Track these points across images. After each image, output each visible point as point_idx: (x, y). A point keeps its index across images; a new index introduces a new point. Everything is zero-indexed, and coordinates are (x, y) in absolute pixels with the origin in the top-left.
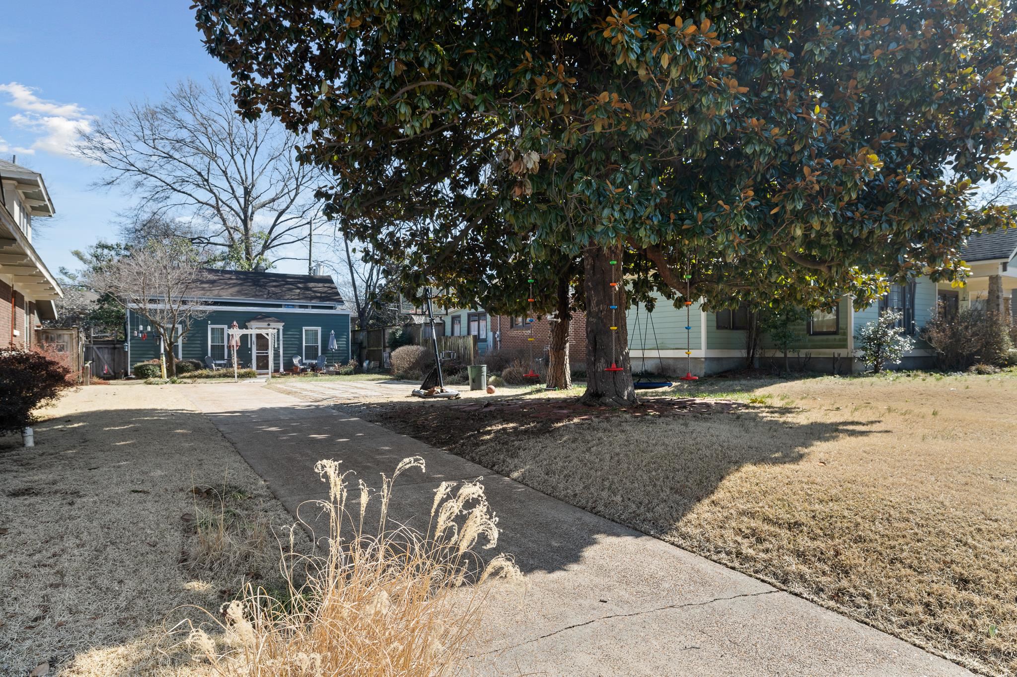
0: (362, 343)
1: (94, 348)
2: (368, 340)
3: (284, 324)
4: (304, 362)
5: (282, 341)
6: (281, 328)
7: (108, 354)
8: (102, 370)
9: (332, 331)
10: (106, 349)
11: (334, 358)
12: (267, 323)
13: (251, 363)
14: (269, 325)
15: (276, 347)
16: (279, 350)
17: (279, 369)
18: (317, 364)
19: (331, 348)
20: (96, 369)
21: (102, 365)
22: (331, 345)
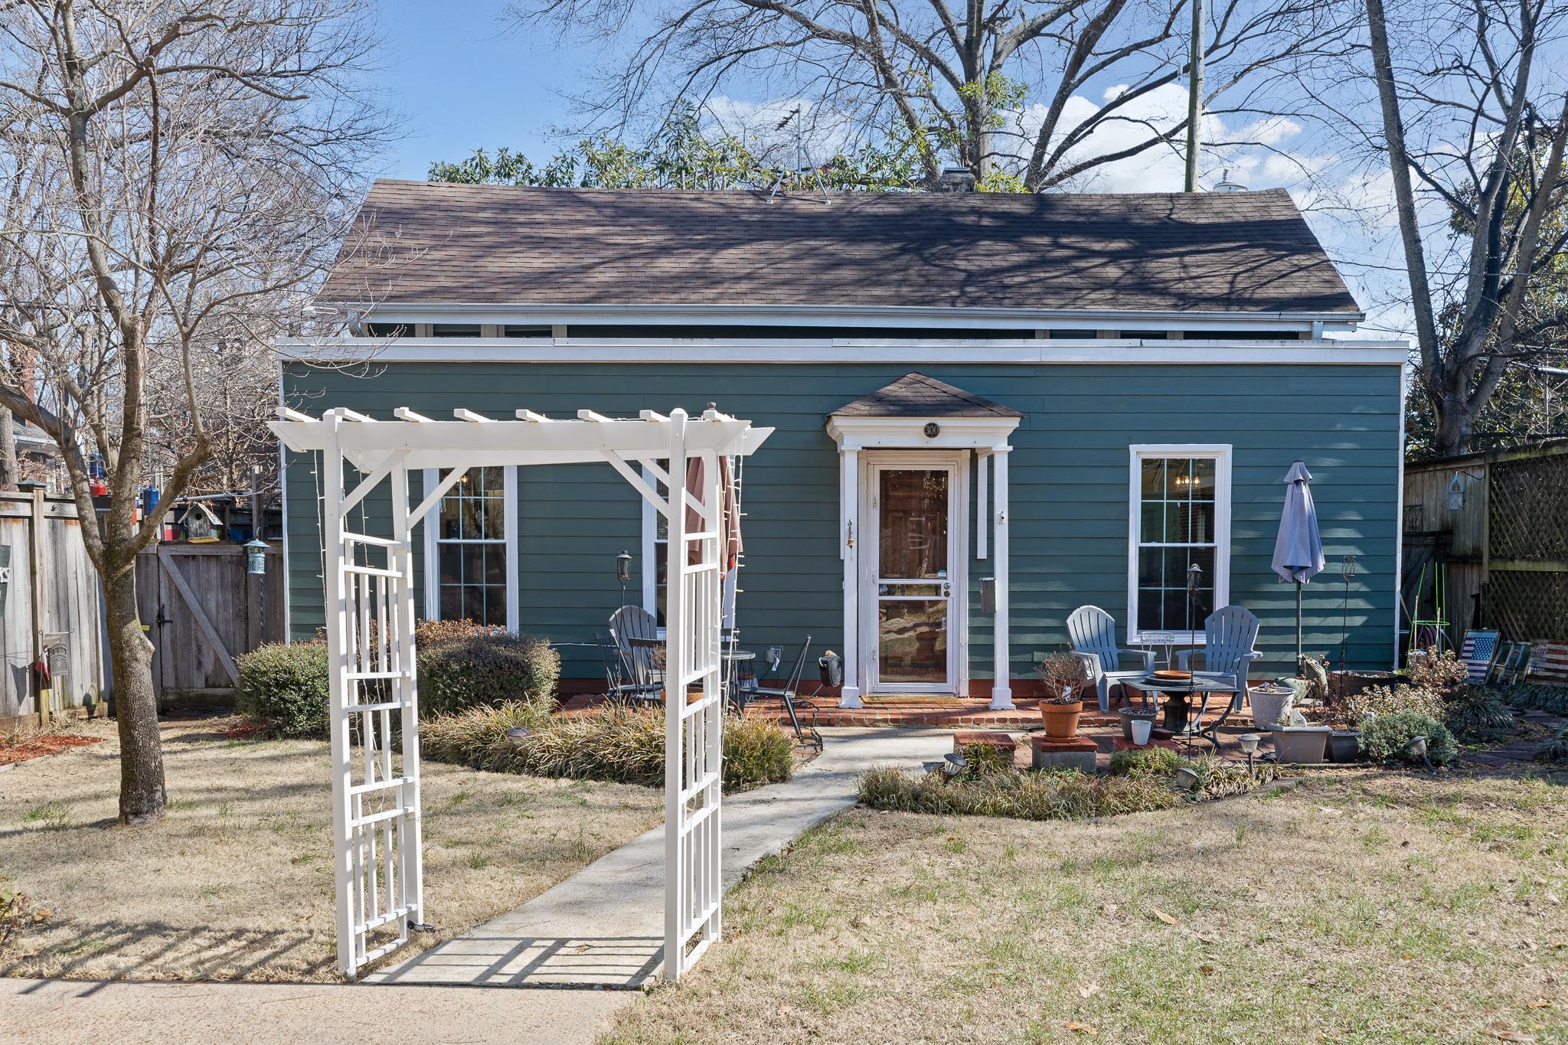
0: (1449, 532)
1: (165, 558)
2: (1492, 516)
3: (1014, 423)
4: (1129, 643)
5: (1006, 521)
6: (1002, 448)
7: (223, 587)
8: (200, 664)
9: (1296, 466)
10: (213, 563)
11: (1304, 621)
12: (924, 422)
13: (839, 648)
14: (932, 431)
15: (982, 554)
16: (992, 574)
17: (991, 683)
18: (1208, 652)
19: (1290, 568)
20: (175, 659)
21: (196, 639)
22: (1288, 550)
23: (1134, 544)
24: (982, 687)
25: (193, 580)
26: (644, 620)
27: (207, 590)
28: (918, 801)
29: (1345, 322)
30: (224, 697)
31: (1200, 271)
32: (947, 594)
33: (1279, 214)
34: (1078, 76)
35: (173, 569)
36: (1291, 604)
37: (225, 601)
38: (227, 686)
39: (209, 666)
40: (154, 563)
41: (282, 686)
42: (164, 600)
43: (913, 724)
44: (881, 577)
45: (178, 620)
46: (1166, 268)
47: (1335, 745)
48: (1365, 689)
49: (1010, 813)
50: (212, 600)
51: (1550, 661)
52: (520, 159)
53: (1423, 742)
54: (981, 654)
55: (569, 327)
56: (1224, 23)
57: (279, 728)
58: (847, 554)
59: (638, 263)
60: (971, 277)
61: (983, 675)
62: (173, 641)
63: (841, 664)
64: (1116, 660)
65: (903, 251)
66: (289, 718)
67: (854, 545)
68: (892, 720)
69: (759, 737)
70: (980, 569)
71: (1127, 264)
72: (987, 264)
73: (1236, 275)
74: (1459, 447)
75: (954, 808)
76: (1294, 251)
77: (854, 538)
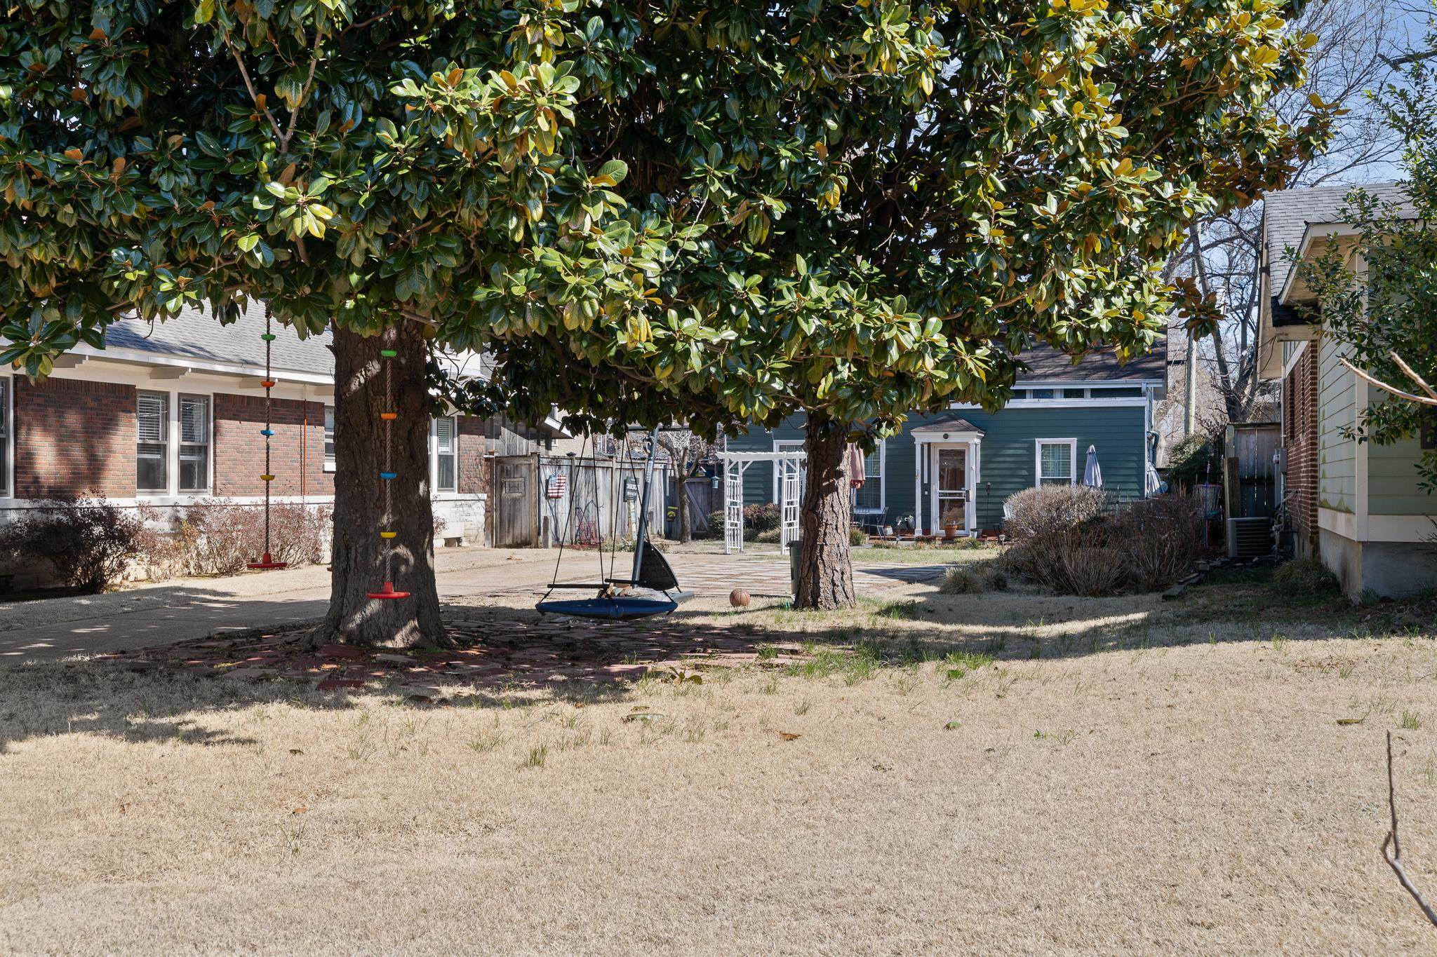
3: (982, 434)
5: (974, 469)
6: (977, 442)
7: (704, 493)
9: (1091, 447)
10: (701, 484)
12: (943, 433)
14: (946, 437)
23: (1038, 476)
25: (693, 491)
27: (698, 495)
32: (965, 497)
37: (704, 499)
39: (698, 523)
44: (940, 489)
50: (700, 498)
58: (918, 481)
63: (915, 521)
67: (920, 478)
77: (920, 475)
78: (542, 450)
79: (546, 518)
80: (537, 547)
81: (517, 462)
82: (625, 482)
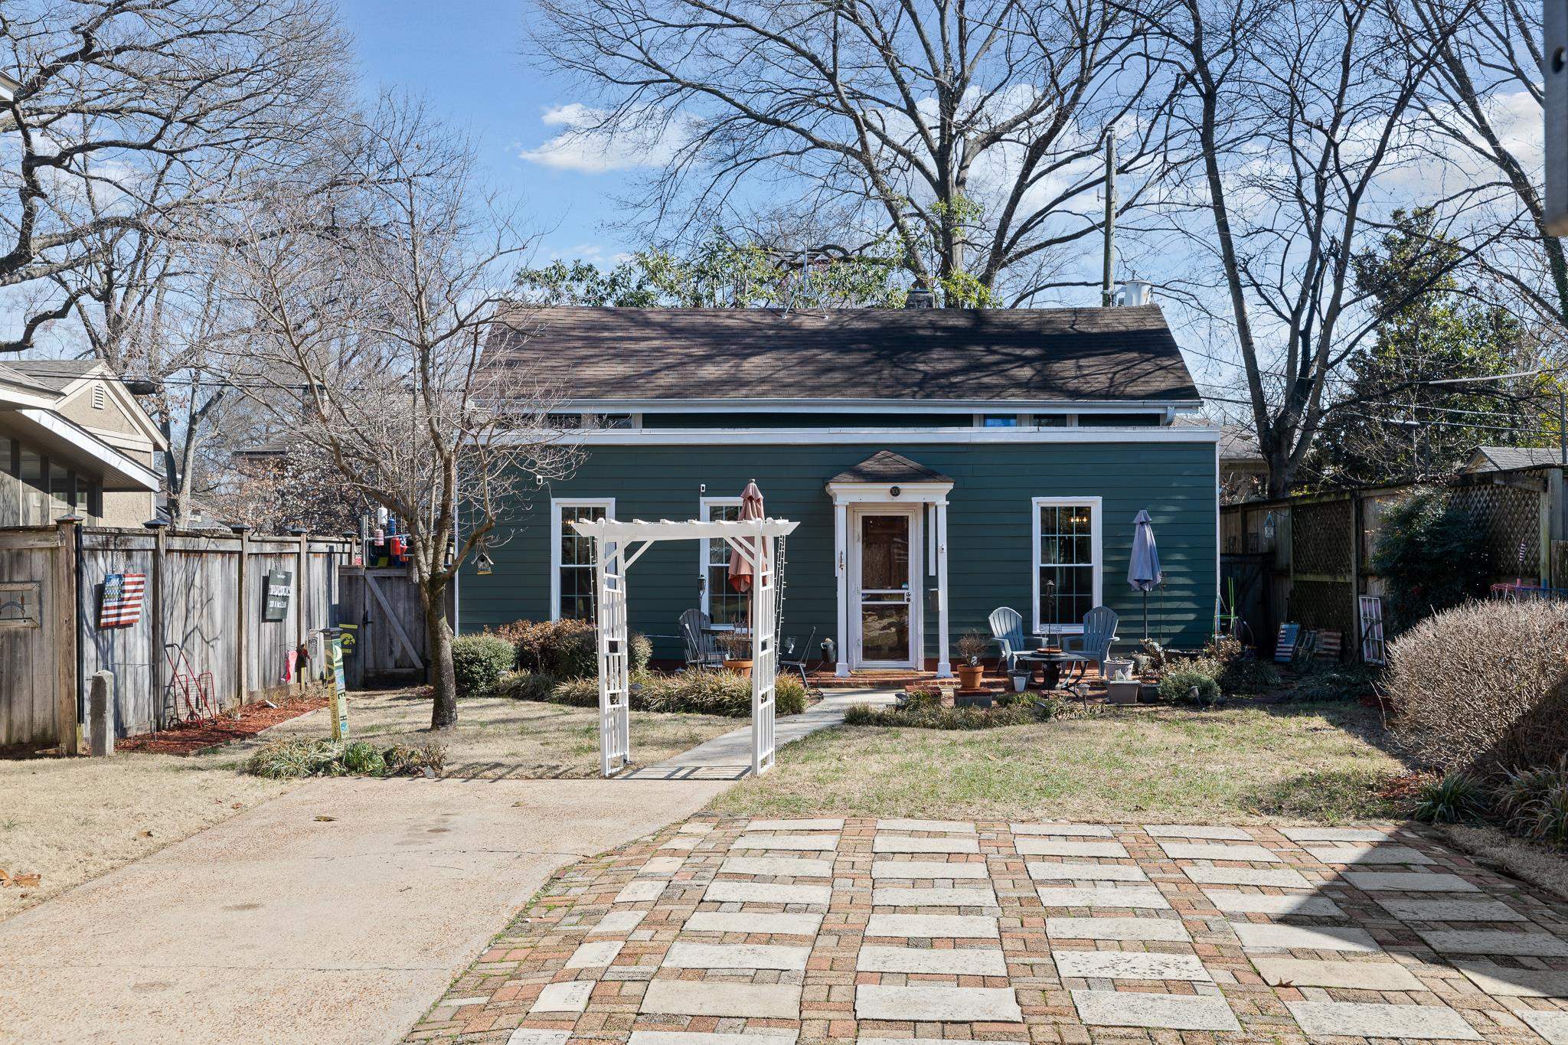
0: (1272, 553)
1: (369, 579)
2: (1294, 542)
3: (950, 486)
4: (1034, 632)
5: (945, 551)
6: (942, 503)
7: (408, 598)
8: (391, 652)
9: (1141, 512)
10: (402, 581)
11: (1150, 617)
12: (890, 486)
13: (835, 638)
14: (895, 492)
15: (932, 573)
16: (937, 586)
17: (938, 660)
18: (1085, 638)
19: (1138, 581)
20: (374, 648)
21: (390, 635)
22: (1139, 569)
23: (1037, 564)
24: (932, 663)
25: (388, 594)
26: (702, 618)
27: (398, 601)
28: (881, 720)
29: (1191, 407)
30: (408, 674)
31: (1091, 370)
32: (908, 600)
33: (1151, 325)
34: (1031, 177)
35: (375, 586)
36: (1140, 606)
37: (410, 608)
38: (410, 667)
39: (397, 654)
40: (362, 582)
41: (471, 662)
42: (367, 608)
43: (883, 686)
44: (864, 588)
45: (377, 621)
46: (1065, 368)
47: (1143, 692)
48: (1174, 660)
49: (933, 727)
50: (401, 607)
51: (1326, 643)
52: (590, 268)
53: (1197, 691)
54: (932, 641)
55: (645, 415)
56: (1148, 135)
57: (469, 690)
58: (840, 574)
59: (691, 368)
60: (927, 377)
61: (933, 656)
62: (373, 636)
63: (836, 647)
64: (1022, 643)
65: (879, 357)
66: (474, 683)
67: (844, 568)
68: (870, 684)
69: (785, 686)
70: (930, 582)
71: (1038, 365)
72: (940, 366)
73: (1115, 373)
74: (1284, 491)
75: (901, 723)
76: (1158, 355)
77: (844, 563)
78: (81, 512)
79: (98, 682)
80: (72, 753)
81: (19, 542)
82: (266, 581)
